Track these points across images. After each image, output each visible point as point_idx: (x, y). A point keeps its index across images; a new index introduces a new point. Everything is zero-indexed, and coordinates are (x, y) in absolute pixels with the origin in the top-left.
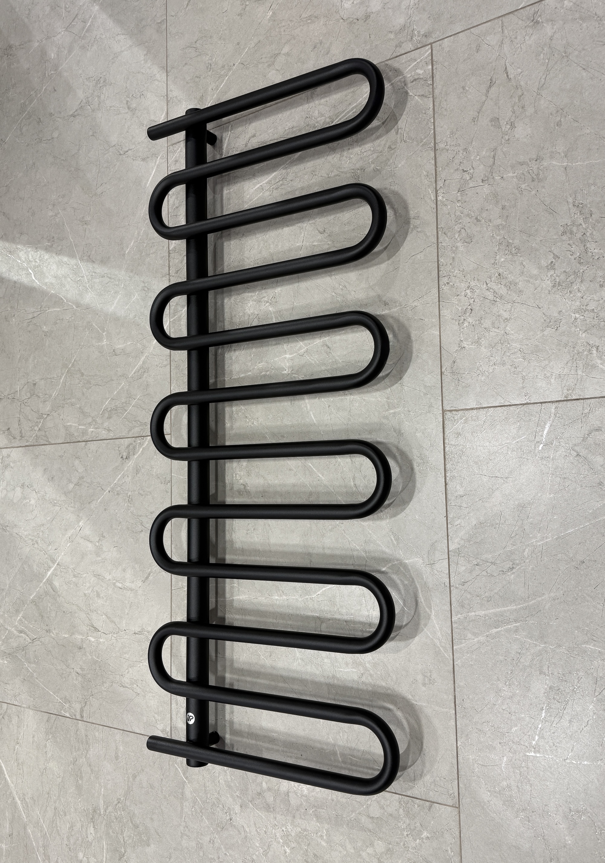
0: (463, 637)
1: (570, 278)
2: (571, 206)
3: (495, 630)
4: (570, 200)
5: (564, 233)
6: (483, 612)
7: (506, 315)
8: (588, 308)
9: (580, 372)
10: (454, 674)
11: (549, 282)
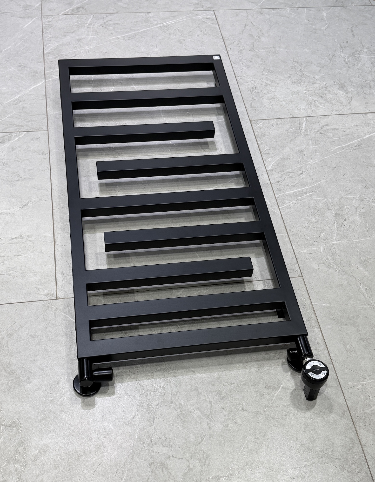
0: (283, 203)
1: (299, 81)
2: (292, 61)
3: (300, 197)
4: (292, 60)
5: (292, 69)
6: (292, 192)
7: (273, 90)
8: (309, 90)
9: (313, 108)
10: (282, 218)
11: (290, 81)
